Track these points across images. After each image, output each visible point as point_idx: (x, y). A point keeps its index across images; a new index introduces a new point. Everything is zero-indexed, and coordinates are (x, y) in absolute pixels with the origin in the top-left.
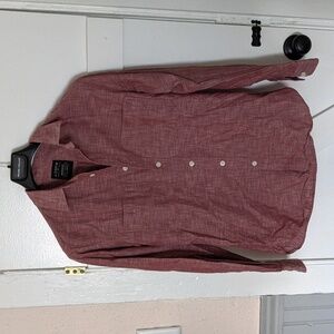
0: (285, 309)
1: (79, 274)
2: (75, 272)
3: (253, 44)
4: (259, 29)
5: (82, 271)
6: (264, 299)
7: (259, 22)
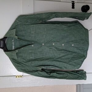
0: (84, 89)
3: (72, 8)
6: (77, 85)
7: (74, 2)
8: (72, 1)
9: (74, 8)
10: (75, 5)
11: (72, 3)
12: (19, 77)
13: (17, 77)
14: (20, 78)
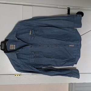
0: (75, 87)
1: (18, 76)
2: (17, 75)
3: (68, 14)
4: (70, 10)
5: (19, 75)
6: (70, 84)
7: (70, 8)
8: (68, 8)
11: (68, 10)
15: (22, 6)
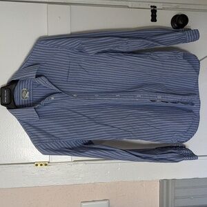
0: (176, 188)
3: (152, 21)
5: (46, 165)
6: (162, 182)
7: (156, 7)
8: (151, 7)
9: (156, 21)
10: (157, 14)
11: (152, 11)
12: (41, 165)
13: (37, 165)
14: (44, 167)
15: (46, 4)
